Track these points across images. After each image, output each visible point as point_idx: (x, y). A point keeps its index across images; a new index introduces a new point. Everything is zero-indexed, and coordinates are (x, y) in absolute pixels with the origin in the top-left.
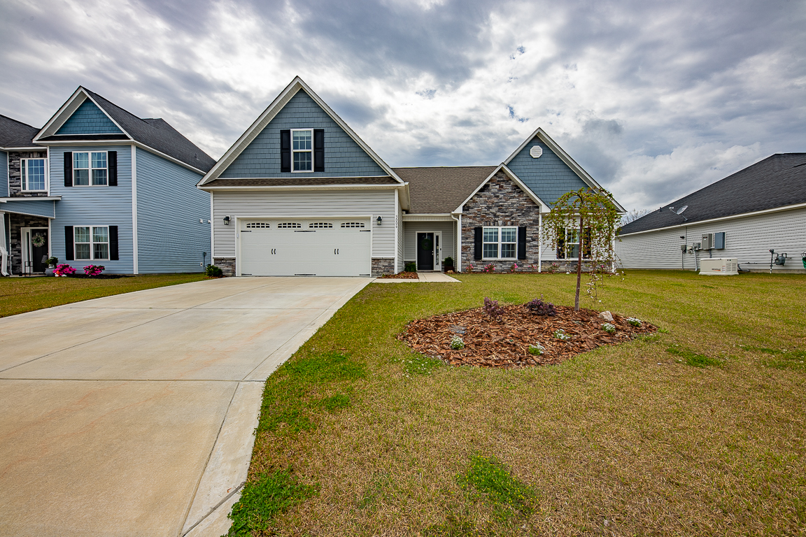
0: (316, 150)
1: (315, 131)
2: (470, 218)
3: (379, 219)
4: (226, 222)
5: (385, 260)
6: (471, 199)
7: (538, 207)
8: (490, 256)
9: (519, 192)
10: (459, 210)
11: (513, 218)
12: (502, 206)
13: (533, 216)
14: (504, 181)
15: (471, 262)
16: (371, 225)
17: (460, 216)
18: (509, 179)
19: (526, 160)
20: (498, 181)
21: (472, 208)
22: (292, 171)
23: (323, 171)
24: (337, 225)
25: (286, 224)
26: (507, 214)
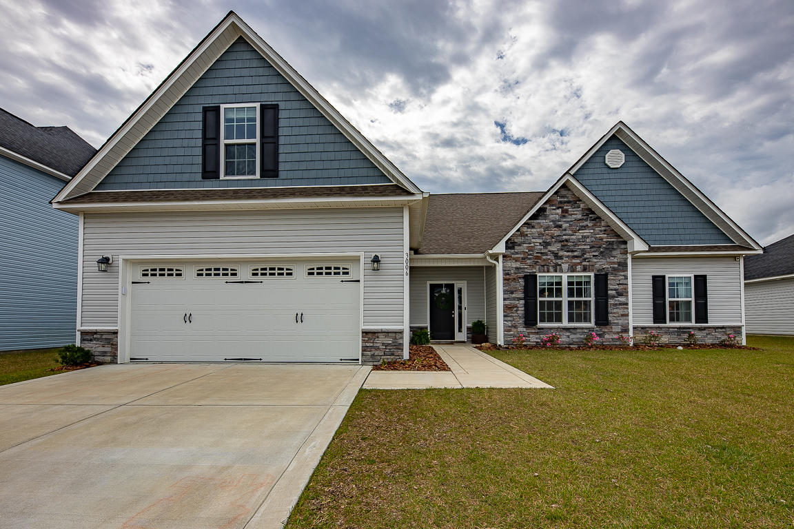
0: (265, 141)
1: (264, 108)
2: (516, 260)
3: (376, 260)
4: (103, 266)
5: (387, 333)
6: (518, 230)
7: (625, 243)
8: (550, 320)
9: (594, 220)
10: (500, 248)
11: (585, 259)
12: (567, 241)
13: (617, 256)
14: (569, 202)
15: (520, 329)
16: (360, 271)
17: (501, 258)
18: (577, 200)
19: (599, 171)
20: (561, 202)
21: (519, 245)
22: (222, 177)
23: (277, 176)
24: (300, 272)
25: (211, 270)
26: (576, 254)
